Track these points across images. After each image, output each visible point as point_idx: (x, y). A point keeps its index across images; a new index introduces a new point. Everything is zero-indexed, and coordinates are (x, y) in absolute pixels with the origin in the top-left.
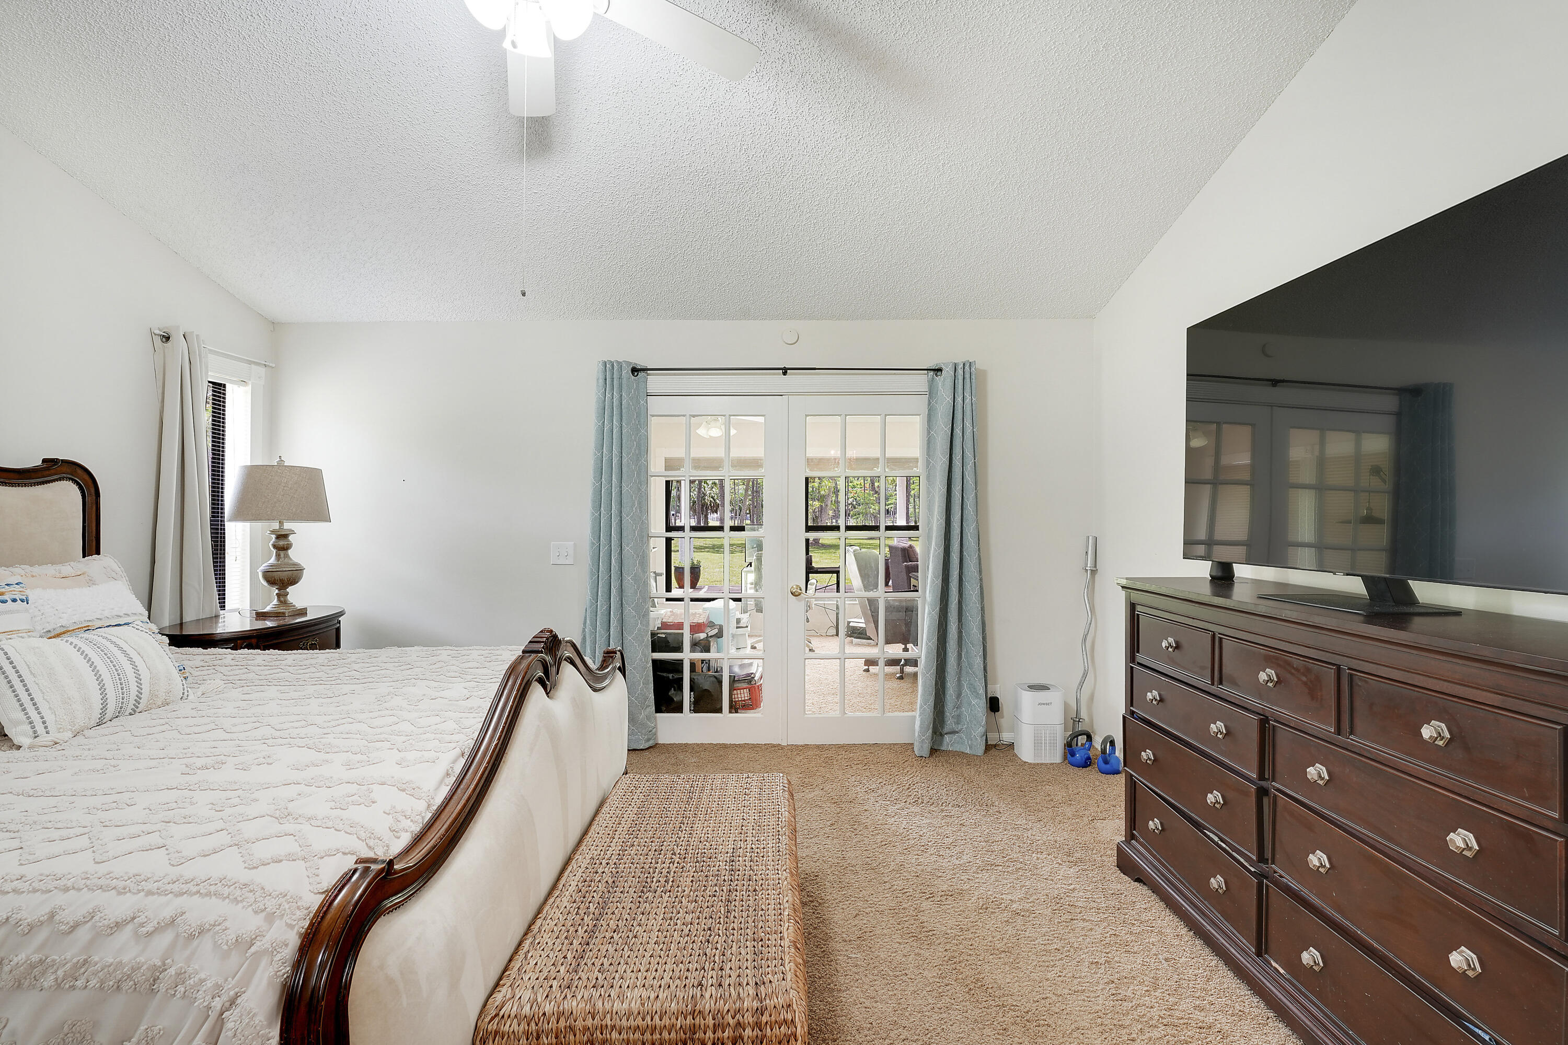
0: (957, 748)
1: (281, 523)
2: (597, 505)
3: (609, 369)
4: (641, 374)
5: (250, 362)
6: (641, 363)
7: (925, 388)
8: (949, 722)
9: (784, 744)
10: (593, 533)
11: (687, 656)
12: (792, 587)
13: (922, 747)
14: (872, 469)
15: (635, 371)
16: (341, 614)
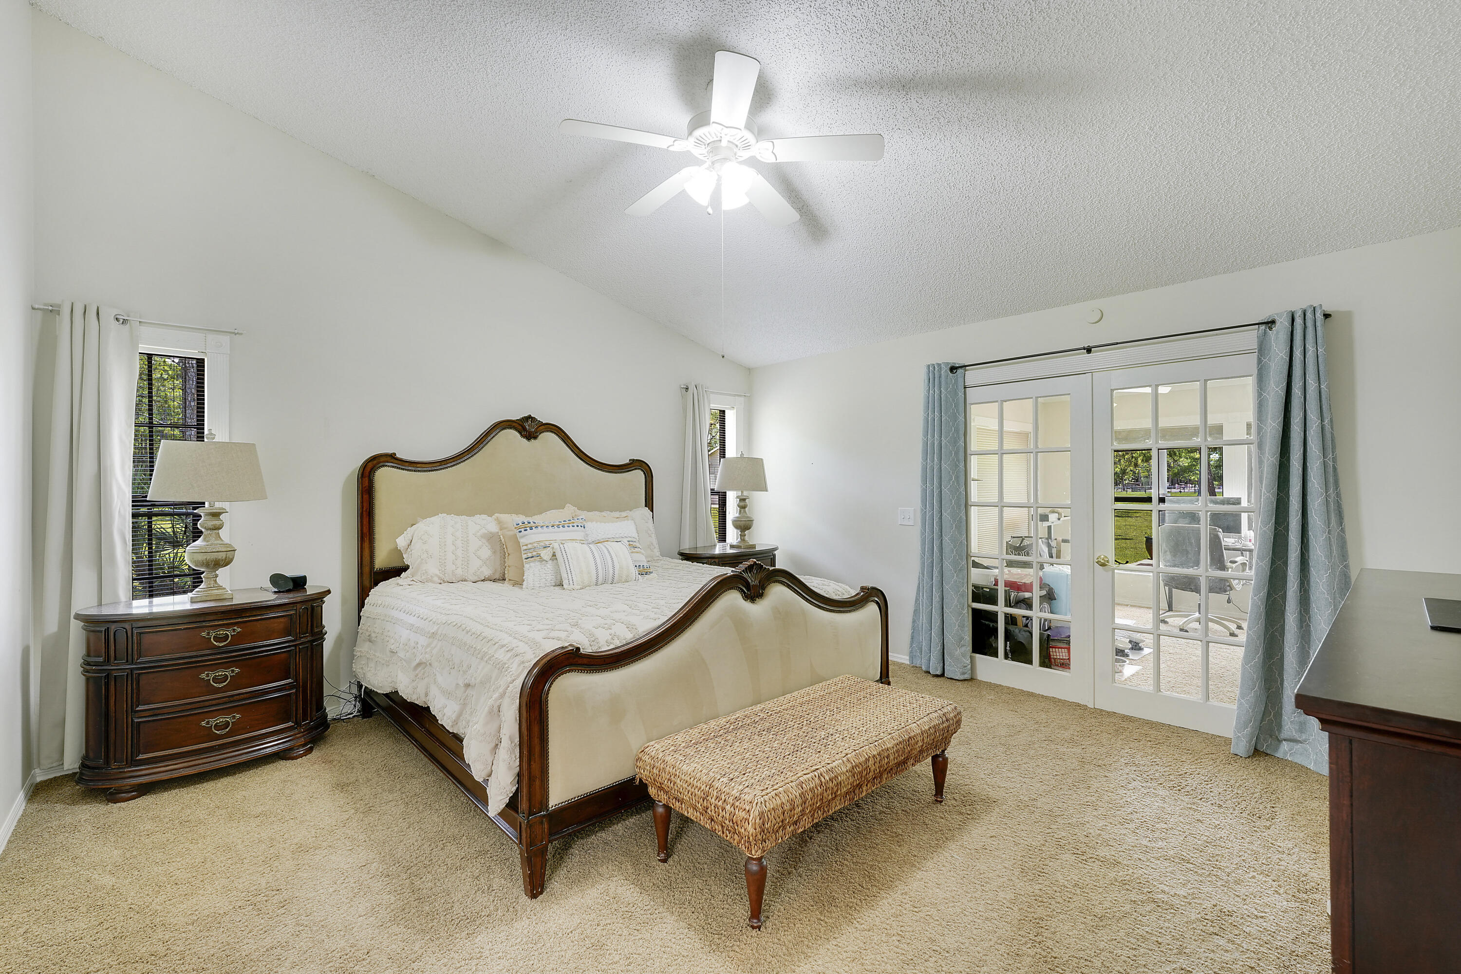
0: (1299, 760)
1: (742, 492)
2: (924, 481)
3: (933, 372)
4: (960, 371)
5: (735, 395)
6: (958, 362)
7: (1255, 346)
8: (1287, 727)
9: (1091, 705)
10: (922, 501)
11: (1001, 609)
12: (1100, 556)
13: (1241, 747)
14: (1190, 439)
15: (953, 369)
16: (776, 549)
